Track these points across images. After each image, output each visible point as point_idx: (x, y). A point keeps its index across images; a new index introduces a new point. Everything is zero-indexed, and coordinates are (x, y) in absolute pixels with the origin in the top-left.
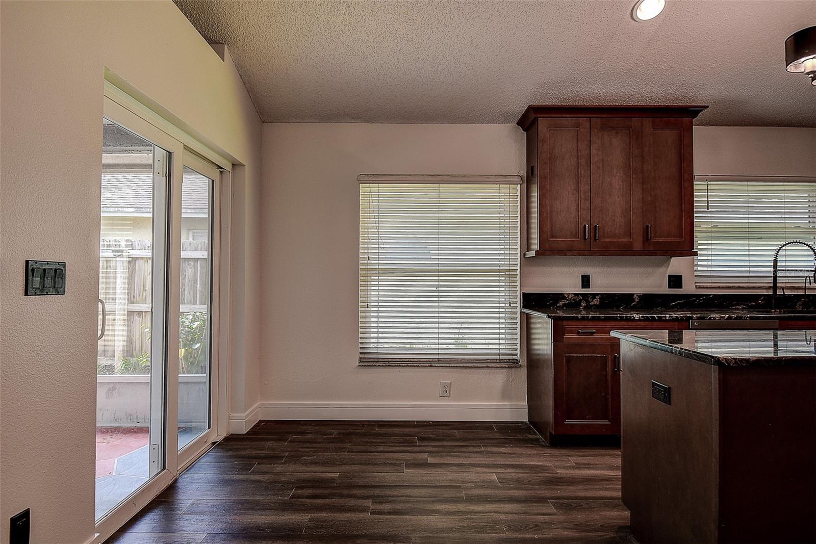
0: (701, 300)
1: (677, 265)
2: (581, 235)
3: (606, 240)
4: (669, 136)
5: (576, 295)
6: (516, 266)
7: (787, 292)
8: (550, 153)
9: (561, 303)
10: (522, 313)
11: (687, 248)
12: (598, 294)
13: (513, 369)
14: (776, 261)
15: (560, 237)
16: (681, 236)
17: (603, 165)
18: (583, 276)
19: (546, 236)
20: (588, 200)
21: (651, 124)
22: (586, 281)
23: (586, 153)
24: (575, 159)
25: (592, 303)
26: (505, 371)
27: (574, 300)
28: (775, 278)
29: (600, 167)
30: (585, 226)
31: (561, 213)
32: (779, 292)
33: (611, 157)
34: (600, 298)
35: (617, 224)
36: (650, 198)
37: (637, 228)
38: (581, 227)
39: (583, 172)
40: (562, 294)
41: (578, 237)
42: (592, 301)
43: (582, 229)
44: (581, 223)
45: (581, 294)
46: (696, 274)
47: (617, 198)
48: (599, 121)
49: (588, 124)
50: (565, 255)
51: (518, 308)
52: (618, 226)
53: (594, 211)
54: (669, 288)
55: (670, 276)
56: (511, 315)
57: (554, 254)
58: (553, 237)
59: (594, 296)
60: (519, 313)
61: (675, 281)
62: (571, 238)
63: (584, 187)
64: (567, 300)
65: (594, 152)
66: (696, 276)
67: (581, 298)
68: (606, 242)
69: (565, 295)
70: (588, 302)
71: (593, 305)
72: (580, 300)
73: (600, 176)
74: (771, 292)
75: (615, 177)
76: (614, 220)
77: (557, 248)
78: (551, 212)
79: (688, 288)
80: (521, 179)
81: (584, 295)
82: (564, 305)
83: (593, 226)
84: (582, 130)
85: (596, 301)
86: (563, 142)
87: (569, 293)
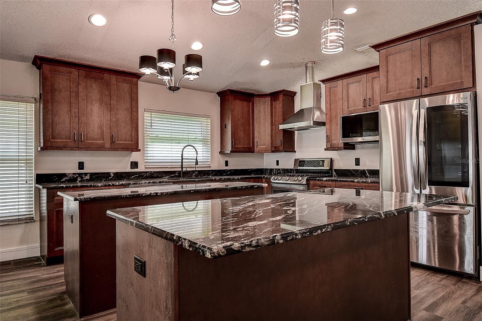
0: (148, 174)
1: (135, 156)
2: (72, 138)
3: (89, 142)
4: (125, 87)
5: (74, 174)
6: (32, 156)
7: (188, 169)
8: (51, 87)
9: (64, 179)
10: (35, 187)
11: (135, 147)
12: (88, 173)
13: (29, 224)
14: (182, 154)
15: (58, 139)
16: (132, 141)
17: (86, 98)
18: (79, 163)
19: (48, 138)
20: (77, 118)
21: (115, 79)
22: (81, 165)
23: (76, 90)
24: (69, 93)
25: (85, 179)
26: (24, 225)
27: (73, 177)
28: (182, 162)
29: (84, 99)
30: (75, 132)
31: (59, 124)
32: (184, 170)
33: (92, 94)
34: (90, 175)
35: (95, 132)
36: (115, 119)
37: (107, 136)
38: (73, 133)
39: (73, 101)
40: (65, 174)
41: (71, 139)
42: (85, 177)
43: (74, 135)
44: (73, 132)
45: (78, 174)
46: (146, 161)
47: (95, 117)
48: (84, 72)
49: (77, 73)
50: (62, 150)
51: (34, 184)
52: (96, 134)
53: (81, 124)
54: (131, 169)
55: (131, 162)
56: (29, 189)
57: (54, 149)
58: (53, 138)
59: (86, 174)
60: (34, 187)
61: (135, 165)
62: (66, 139)
63: (74, 110)
64: (68, 177)
65: (80, 90)
66: (145, 162)
67: (78, 176)
68: (89, 143)
69: (67, 174)
70: (82, 178)
71: (85, 180)
72: (77, 177)
73: (85, 104)
74: (180, 169)
75: (94, 106)
76: (94, 131)
77: (56, 145)
78: (52, 123)
79: (141, 168)
80: (35, 100)
81: (79, 174)
82: (66, 180)
83: (80, 133)
84: (73, 76)
85: (88, 177)
86: (60, 81)
87: (70, 173)
